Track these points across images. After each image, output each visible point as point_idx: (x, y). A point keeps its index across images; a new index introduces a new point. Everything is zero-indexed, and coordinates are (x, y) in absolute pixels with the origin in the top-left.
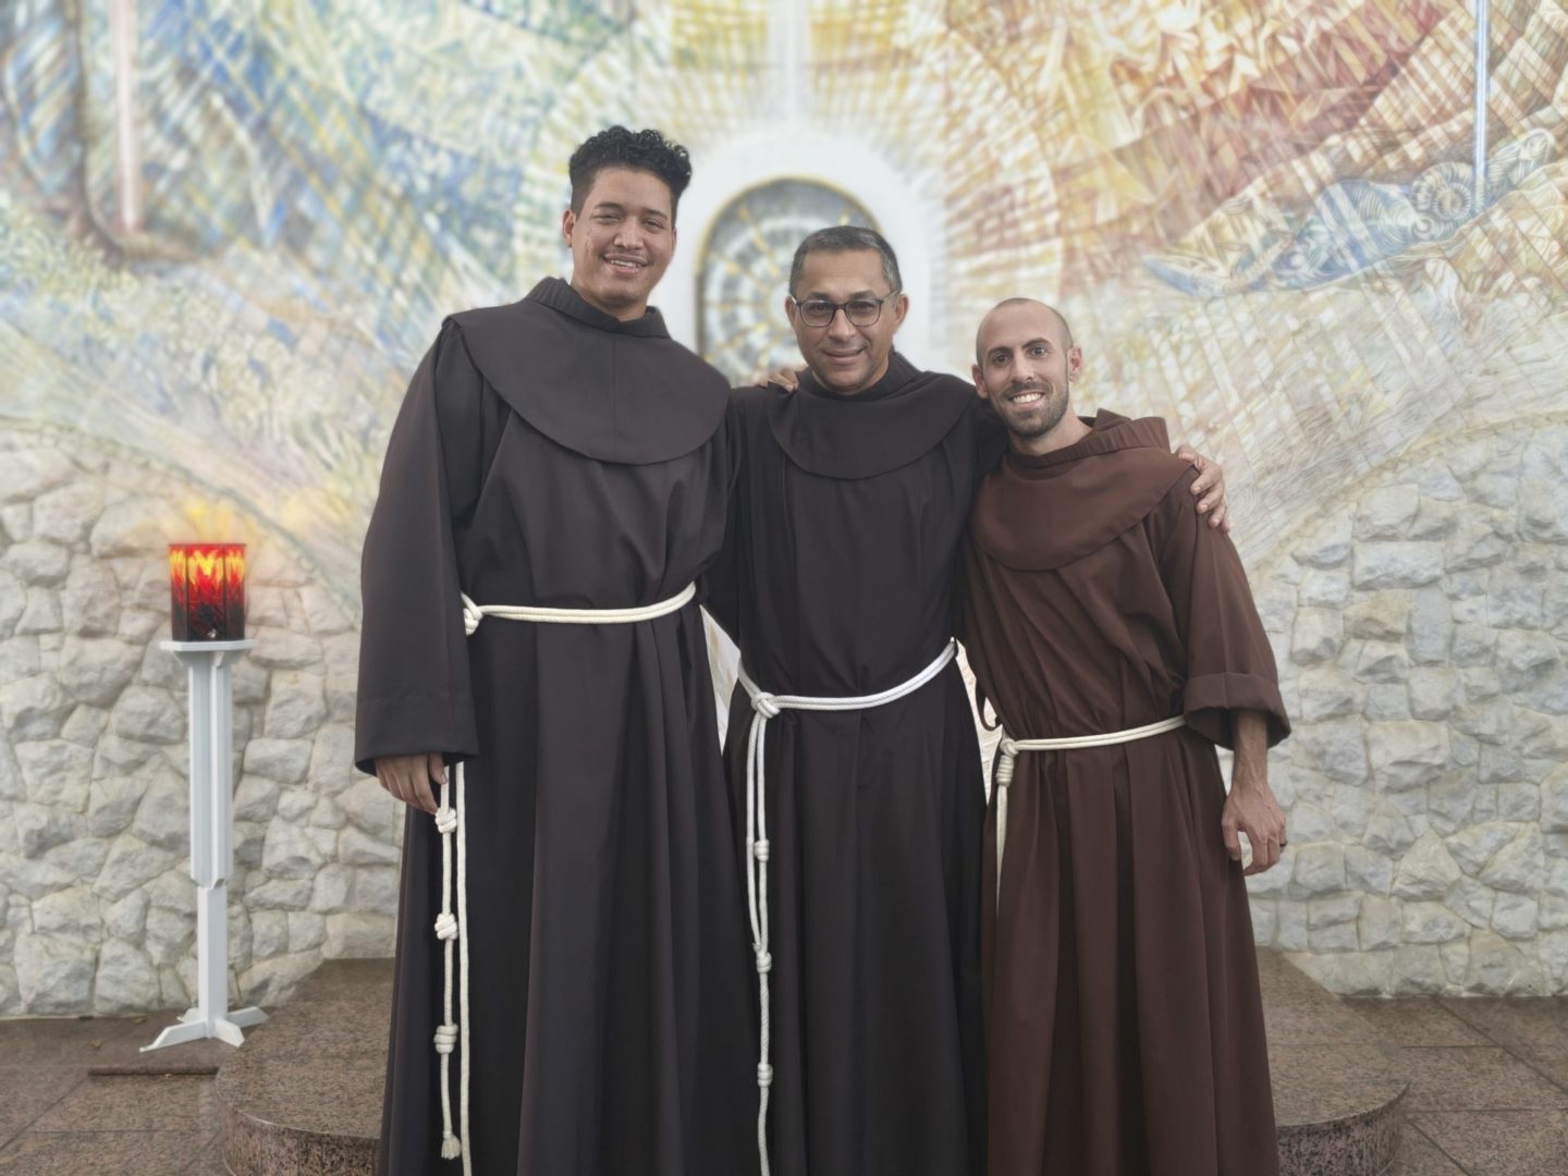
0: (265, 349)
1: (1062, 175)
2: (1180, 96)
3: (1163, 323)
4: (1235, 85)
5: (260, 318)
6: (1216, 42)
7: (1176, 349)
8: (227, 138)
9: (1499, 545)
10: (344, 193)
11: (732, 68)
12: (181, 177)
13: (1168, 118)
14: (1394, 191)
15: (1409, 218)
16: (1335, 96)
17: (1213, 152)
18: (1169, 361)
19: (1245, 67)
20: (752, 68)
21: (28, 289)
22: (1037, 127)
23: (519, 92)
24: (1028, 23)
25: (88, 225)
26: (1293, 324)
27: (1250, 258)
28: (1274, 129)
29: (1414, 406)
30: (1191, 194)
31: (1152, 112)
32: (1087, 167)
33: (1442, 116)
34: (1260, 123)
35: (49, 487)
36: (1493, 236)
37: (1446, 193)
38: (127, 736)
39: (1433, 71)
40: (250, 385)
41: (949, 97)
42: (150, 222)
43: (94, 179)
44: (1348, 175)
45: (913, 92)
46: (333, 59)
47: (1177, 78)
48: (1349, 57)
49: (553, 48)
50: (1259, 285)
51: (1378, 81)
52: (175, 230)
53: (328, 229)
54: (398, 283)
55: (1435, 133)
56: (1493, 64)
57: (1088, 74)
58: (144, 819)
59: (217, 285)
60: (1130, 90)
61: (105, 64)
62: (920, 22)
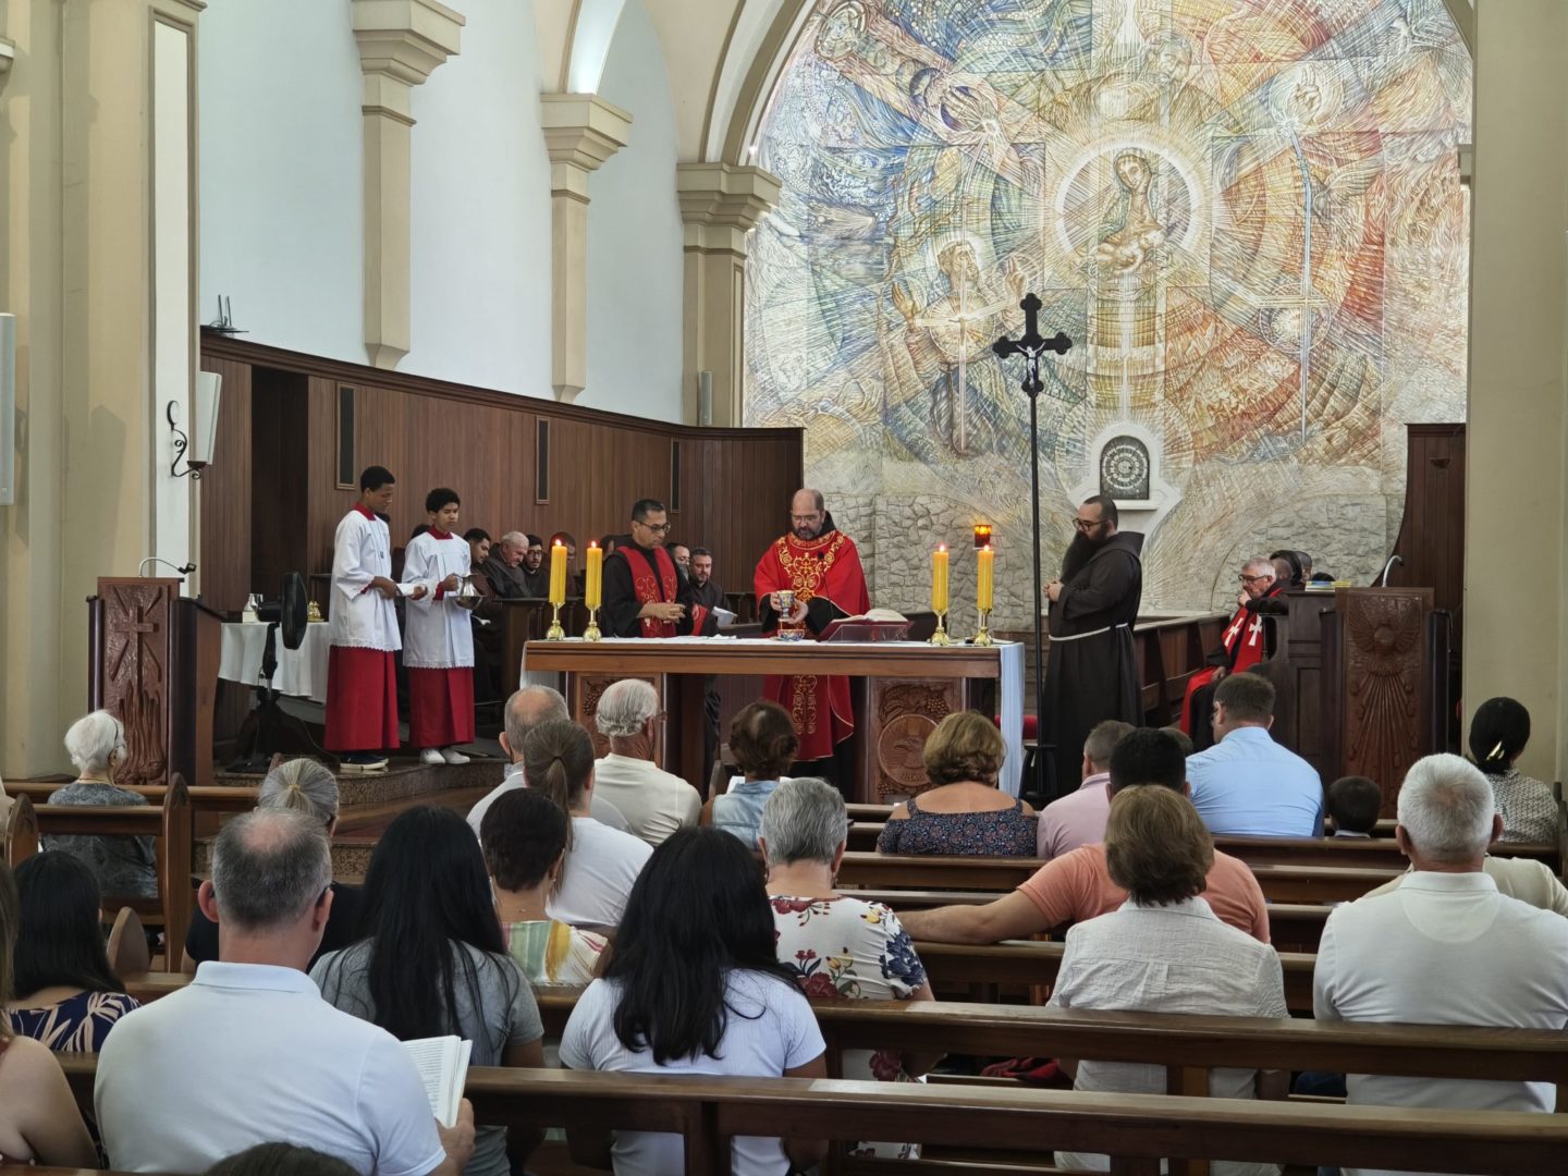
0: (993, 478)
1: (1194, 434)
2: (1224, 414)
3: (1220, 471)
4: (1239, 411)
5: (992, 470)
6: (1234, 401)
7: (1224, 478)
8: (987, 426)
9: (1304, 529)
10: (1014, 439)
11: (1110, 408)
12: (975, 436)
13: (1222, 420)
14: (1280, 438)
15: (1285, 445)
16: (1265, 414)
17: (1233, 428)
18: (1222, 481)
19: (1241, 407)
20: (1115, 408)
21: (937, 463)
22: (1187, 422)
23: (1057, 415)
24: (1185, 396)
25: (953, 448)
26: (1255, 472)
27: (1243, 454)
28: (1249, 422)
29: (1286, 492)
30: (1228, 439)
31: (1218, 417)
32: (1201, 432)
33: (1293, 419)
34: (1245, 421)
35: (943, 511)
36: (1307, 449)
37: (1294, 438)
38: (959, 573)
39: (1291, 407)
40: (990, 486)
41: (1165, 414)
42: (967, 447)
43: (954, 437)
44: (1269, 434)
45: (1156, 414)
46: (1012, 407)
47: (1224, 410)
48: (1268, 404)
49: (1066, 404)
50: (1245, 462)
51: (1276, 410)
52: (973, 449)
53: (1010, 448)
54: (1026, 461)
55: (1292, 423)
56: (1307, 405)
57: (1201, 409)
58: (963, 593)
59: (983, 462)
60: (1212, 413)
61: (959, 409)
62: (1158, 396)
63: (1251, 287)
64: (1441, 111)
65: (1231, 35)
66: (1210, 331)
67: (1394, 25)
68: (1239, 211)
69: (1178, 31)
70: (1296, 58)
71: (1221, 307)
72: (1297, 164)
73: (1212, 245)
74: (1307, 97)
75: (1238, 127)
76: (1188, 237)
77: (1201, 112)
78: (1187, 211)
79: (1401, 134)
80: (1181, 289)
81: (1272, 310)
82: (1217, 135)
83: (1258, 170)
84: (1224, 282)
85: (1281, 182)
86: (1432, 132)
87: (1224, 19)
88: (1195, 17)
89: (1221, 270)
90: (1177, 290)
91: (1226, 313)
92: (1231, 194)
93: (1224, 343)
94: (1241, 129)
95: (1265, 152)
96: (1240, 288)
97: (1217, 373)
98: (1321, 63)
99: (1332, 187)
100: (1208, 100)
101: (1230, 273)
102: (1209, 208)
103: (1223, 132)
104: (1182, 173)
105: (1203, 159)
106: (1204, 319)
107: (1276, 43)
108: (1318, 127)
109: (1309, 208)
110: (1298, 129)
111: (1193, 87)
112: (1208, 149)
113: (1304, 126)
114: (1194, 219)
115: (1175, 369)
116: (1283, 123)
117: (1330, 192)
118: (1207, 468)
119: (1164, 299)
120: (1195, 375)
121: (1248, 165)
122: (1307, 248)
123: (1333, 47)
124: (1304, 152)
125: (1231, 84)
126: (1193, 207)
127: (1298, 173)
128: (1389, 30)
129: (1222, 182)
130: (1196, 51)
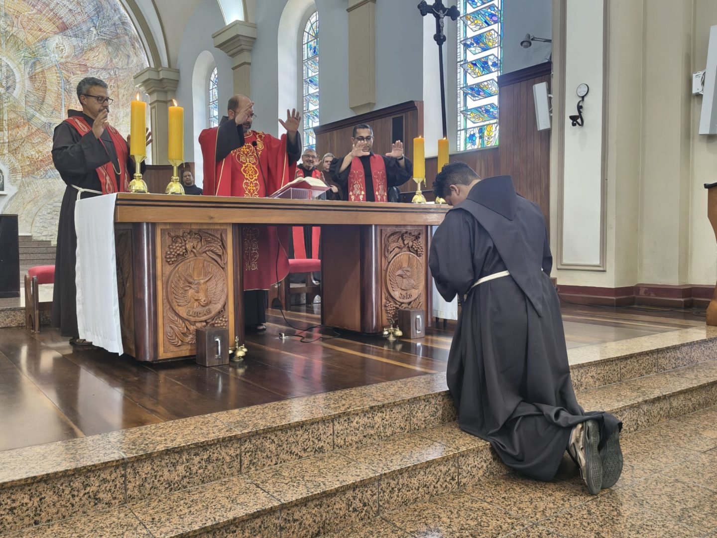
1: (21, 167)
2: (34, 160)
3: (33, 181)
4: (39, 160)
6: (37, 156)
13: (32, 162)
17: (37, 166)
18: (34, 185)
19: (40, 158)
22: (19, 162)
24: (17, 152)
27: (42, 176)
28: (43, 164)
30: (35, 169)
32: (24, 166)
41: (9, 159)
45: (5, 158)
47: (33, 158)
50: (42, 178)
57: (24, 157)
60: (28, 159)
62: (6, 151)
63: (42, 114)
64: (109, 62)
65: (30, 20)
66: (26, 128)
67: (91, 29)
68: (36, 86)
69: (7, 12)
70: (56, 33)
71: (30, 120)
72: (58, 72)
73: (26, 97)
74: (61, 48)
75: (33, 54)
76: (15, 92)
77: (18, 47)
78: (14, 82)
79: (94, 68)
80: (14, 111)
81: (51, 124)
82: (26, 55)
83: (43, 71)
84: (31, 111)
85: (52, 78)
86: (105, 69)
87: (26, 13)
88: (14, 9)
89: (30, 106)
90: (12, 112)
91: (32, 123)
92: (32, 78)
93: (32, 134)
94: (35, 55)
95: (45, 65)
96: (37, 113)
97: (30, 145)
98: (65, 37)
99: (71, 82)
100: (21, 42)
101: (33, 108)
102: (23, 82)
103: (27, 54)
104: (12, 67)
105: (20, 63)
106: (24, 124)
107: (48, 27)
108: (65, 59)
109: (63, 88)
110: (58, 59)
111: (15, 36)
112: (22, 60)
113: (60, 59)
114: (18, 85)
115: (12, 142)
116: (52, 56)
117: (71, 83)
118: (27, 180)
119: (6, 114)
120: (21, 145)
121: (38, 69)
122: (63, 102)
123: (69, 32)
124: (60, 67)
125: (30, 38)
126: (17, 81)
127: (58, 75)
128: (89, 30)
129: (29, 73)
130: (15, 22)
